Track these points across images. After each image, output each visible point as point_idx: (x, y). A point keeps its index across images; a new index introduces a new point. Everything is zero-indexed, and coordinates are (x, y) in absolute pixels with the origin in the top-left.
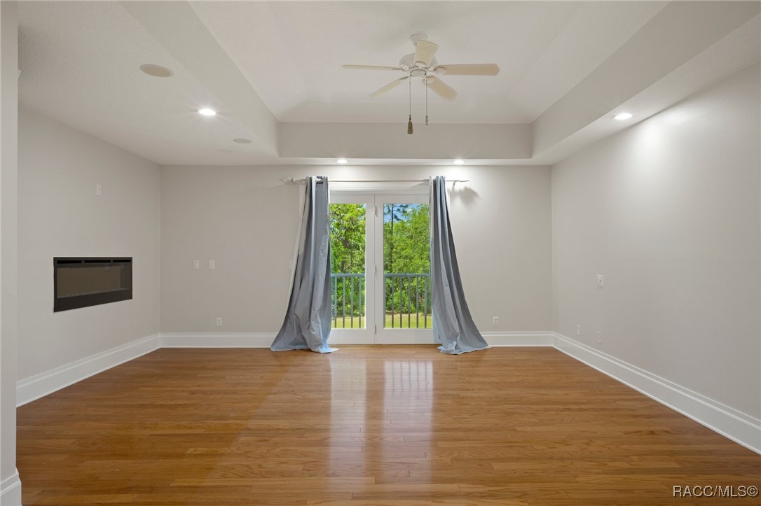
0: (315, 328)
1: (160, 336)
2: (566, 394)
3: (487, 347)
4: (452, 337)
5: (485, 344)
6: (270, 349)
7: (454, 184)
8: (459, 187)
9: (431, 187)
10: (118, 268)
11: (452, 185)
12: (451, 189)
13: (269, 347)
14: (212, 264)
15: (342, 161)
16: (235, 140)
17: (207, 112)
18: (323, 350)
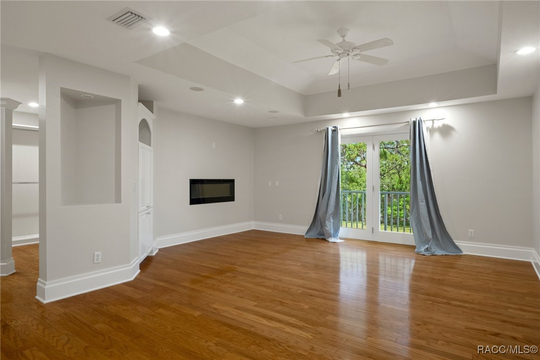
0: (328, 225)
1: (253, 222)
2: (468, 295)
3: (462, 254)
4: (427, 241)
5: (460, 251)
6: (304, 236)
7: (433, 123)
8: (438, 124)
9: (411, 126)
10: (228, 185)
11: (432, 124)
12: (430, 127)
13: (304, 235)
14: (277, 183)
15: (346, 115)
16: (269, 112)
17: (239, 101)
18: (332, 240)
